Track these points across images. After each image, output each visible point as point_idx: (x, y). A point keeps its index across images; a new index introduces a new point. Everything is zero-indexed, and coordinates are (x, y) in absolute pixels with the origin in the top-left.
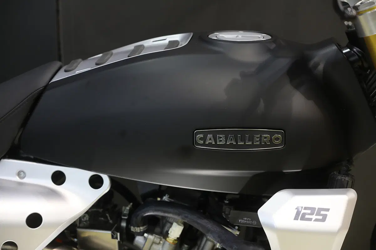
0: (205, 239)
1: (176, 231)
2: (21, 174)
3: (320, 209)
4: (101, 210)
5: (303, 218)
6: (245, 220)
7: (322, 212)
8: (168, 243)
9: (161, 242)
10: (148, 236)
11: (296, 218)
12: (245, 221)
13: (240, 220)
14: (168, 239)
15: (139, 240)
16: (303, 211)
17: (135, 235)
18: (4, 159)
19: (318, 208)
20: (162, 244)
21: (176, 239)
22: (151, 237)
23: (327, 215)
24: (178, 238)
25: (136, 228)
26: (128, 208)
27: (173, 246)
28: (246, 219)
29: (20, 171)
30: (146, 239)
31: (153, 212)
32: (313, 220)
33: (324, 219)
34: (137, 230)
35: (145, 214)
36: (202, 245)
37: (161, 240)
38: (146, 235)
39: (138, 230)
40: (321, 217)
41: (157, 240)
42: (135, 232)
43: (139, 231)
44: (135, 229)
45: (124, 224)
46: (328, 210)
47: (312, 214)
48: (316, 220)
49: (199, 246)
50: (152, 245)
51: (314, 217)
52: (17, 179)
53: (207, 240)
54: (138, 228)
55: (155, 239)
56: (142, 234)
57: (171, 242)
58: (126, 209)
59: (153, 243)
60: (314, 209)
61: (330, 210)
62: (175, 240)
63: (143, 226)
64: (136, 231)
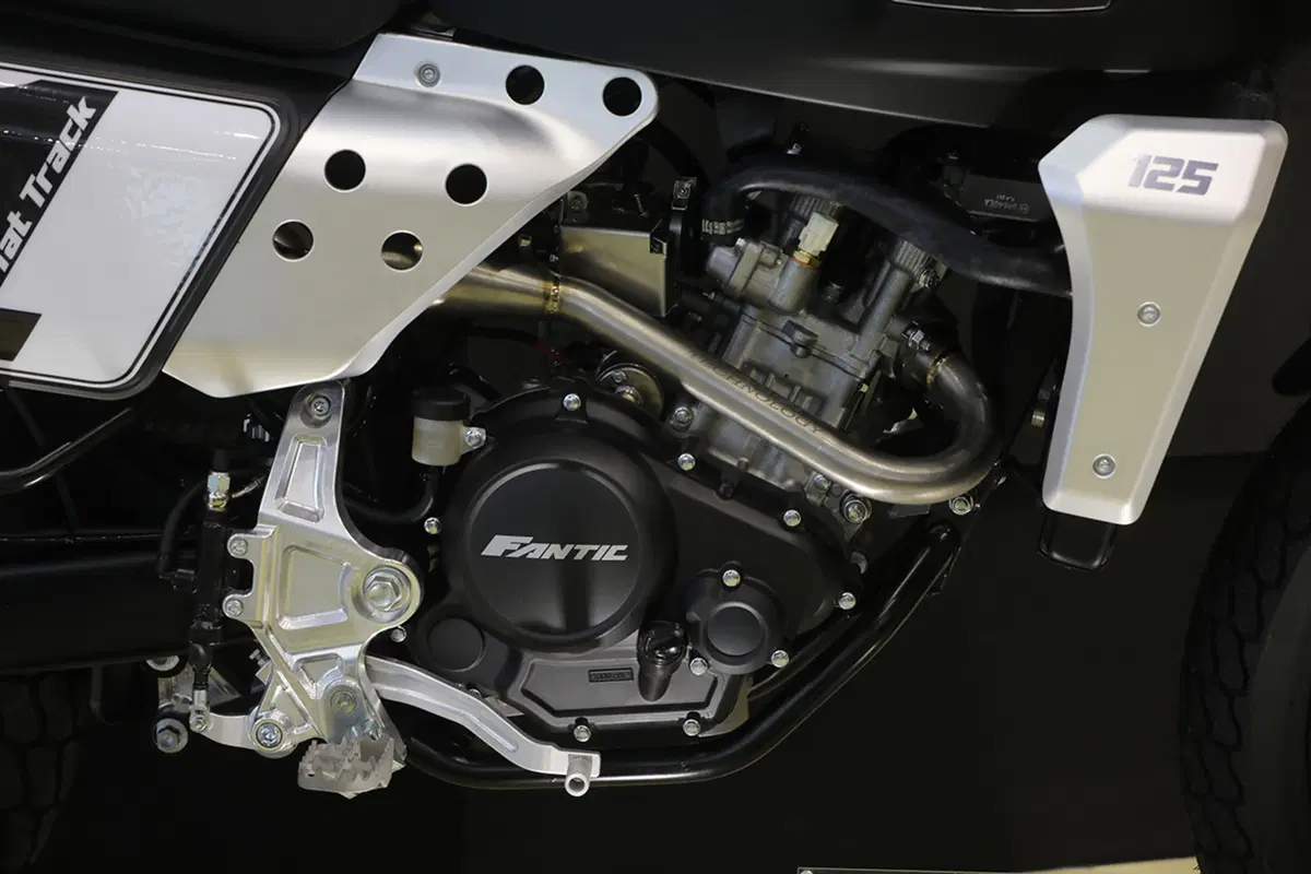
0: (888, 265)
1: (818, 234)
2: (428, 73)
3: (1194, 165)
4: (619, 186)
5: (1152, 183)
6: (1000, 201)
7: (1199, 172)
8: (797, 265)
9: (779, 263)
10: (745, 247)
11: (1134, 183)
12: (1001, 204)
13: (987, 201)
14: (796, 254)
15: (721, 258)
16: (1152, 166)
17: (712, 244)
18: (385, 33)
19: (1190, 162)
20: (780, 270)
21: (817, 254)
22: (753, 249)
23: (1210, 179)
24: (822, 252)
25: (716, 223)
26: (687, 185)
27: (809, 272)
28: (1002, 197)
29: (422, 67)
30: (739, 253)
31: (765, 181)
32: (1177, 187)
33: (1203, 187)
34: (719, 230)
35: (745, 184)
36: (879, 283)
37: (778, 258)
38: (740, 242)
39: (720, 228)
40: (1195, 184)
41: (769, 258)
42: (713, 234)
43: (722, 233)
44: (713, 228)
45: (676, 227)
46: (1213, 167)
47: (1174, 174)
48: (1184, 189)
49: (870, 290)
50: (755, 268)
51: (1179, 182)
52: (418, 86)
53: (895, 267)
54: (722, 224)
55: (765, 254)
56: (729, 241)
57: (806, 261)
58: (684, 187)
59: (759, 263)
60: (1179, 162)
61: (1218, 168)
62: (816, 257)
63: (733, 220)
64: (716, 232)
